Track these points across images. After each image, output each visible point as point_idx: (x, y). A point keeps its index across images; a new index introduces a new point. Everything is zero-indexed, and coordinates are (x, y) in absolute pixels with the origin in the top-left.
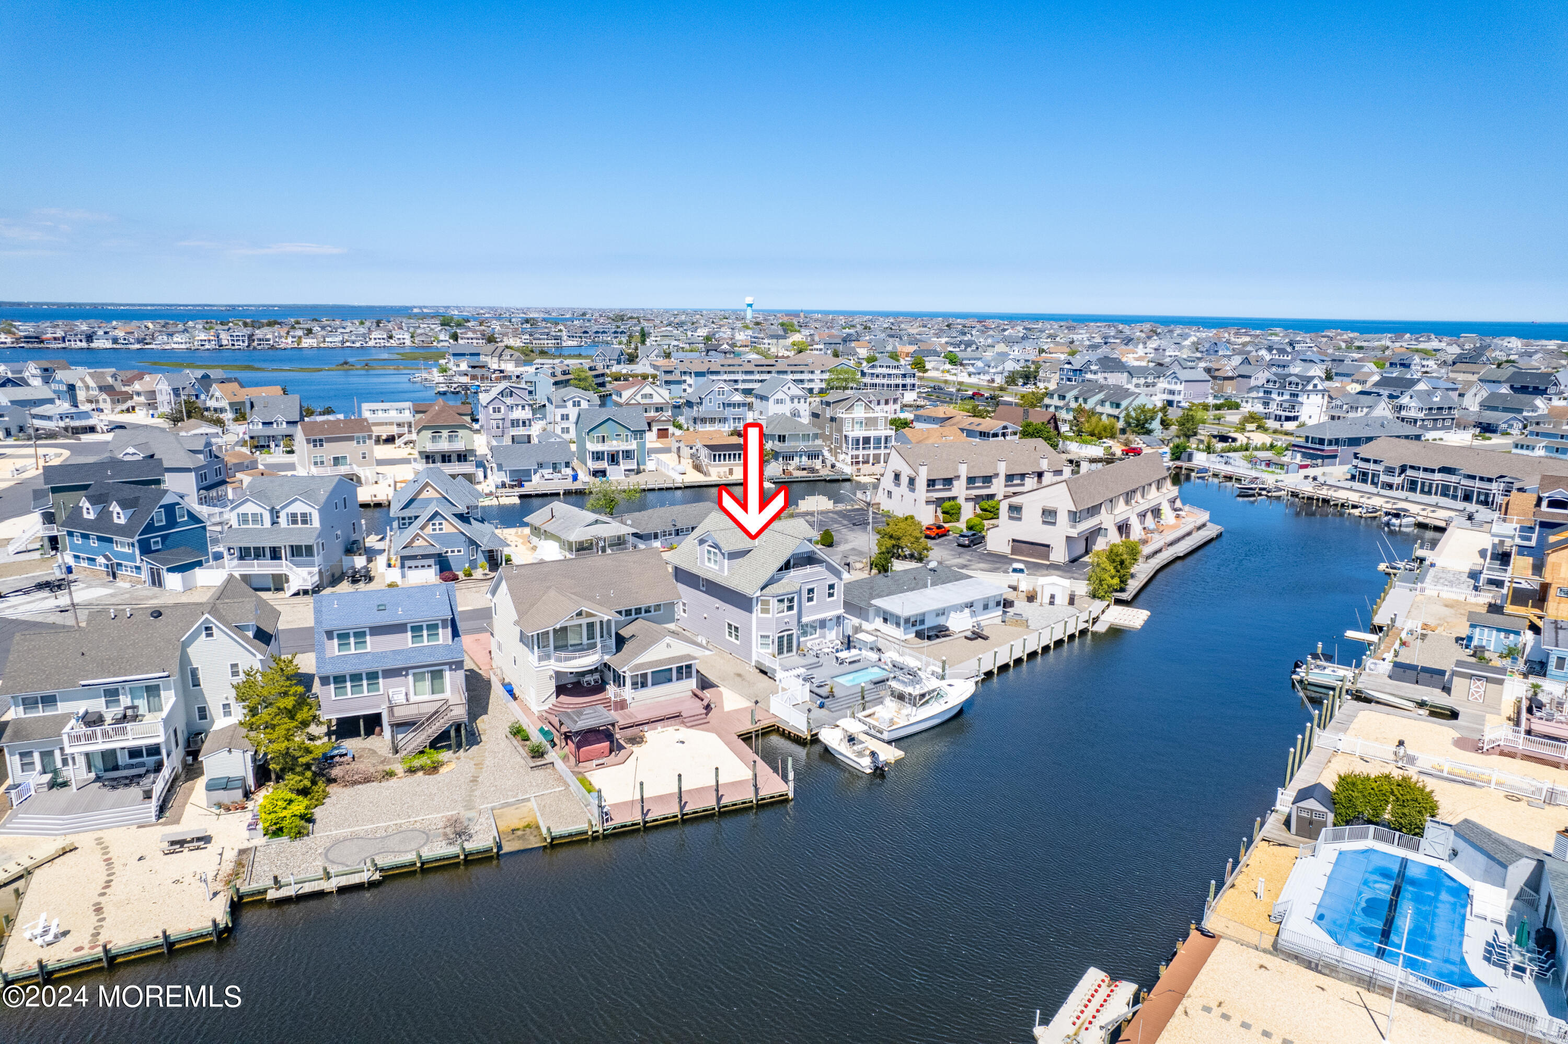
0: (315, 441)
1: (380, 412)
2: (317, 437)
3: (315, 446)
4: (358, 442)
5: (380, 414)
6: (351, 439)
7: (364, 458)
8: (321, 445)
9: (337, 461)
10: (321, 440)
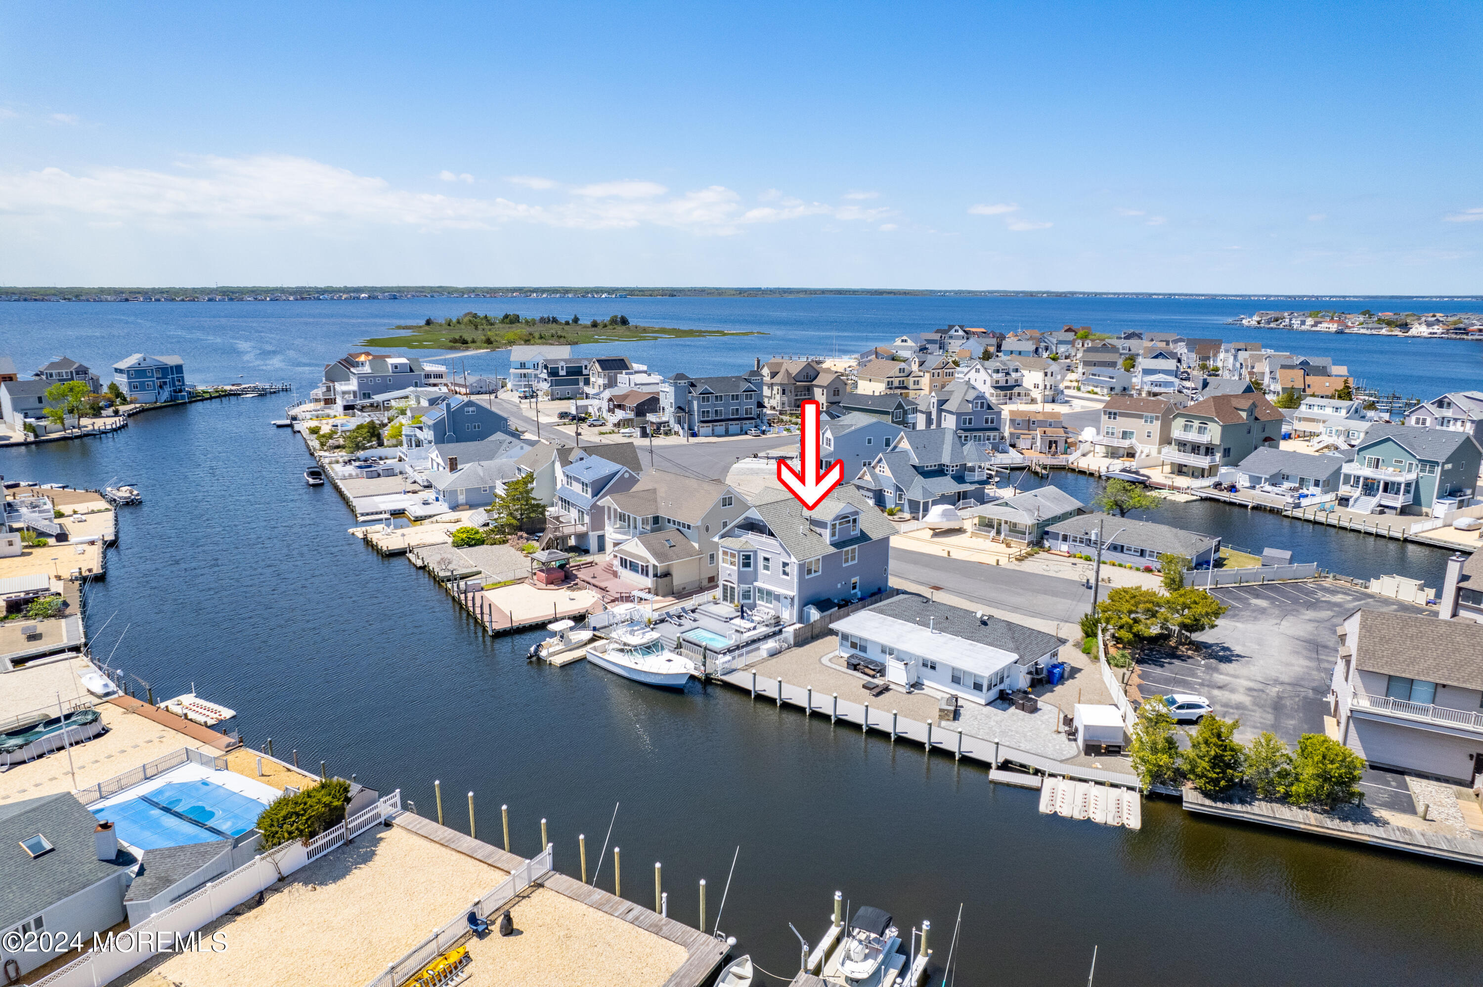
0: (1110, 413)
1: (1316, 408)
2: (1113, 411)
3: (1110, 418)
4: (1146, 421)
5: (1316, 409)
6: (1140, 417)
7: (1149, 436)
8: (1115, 418)
9: (1125, 435)
10: (1115, 414)
